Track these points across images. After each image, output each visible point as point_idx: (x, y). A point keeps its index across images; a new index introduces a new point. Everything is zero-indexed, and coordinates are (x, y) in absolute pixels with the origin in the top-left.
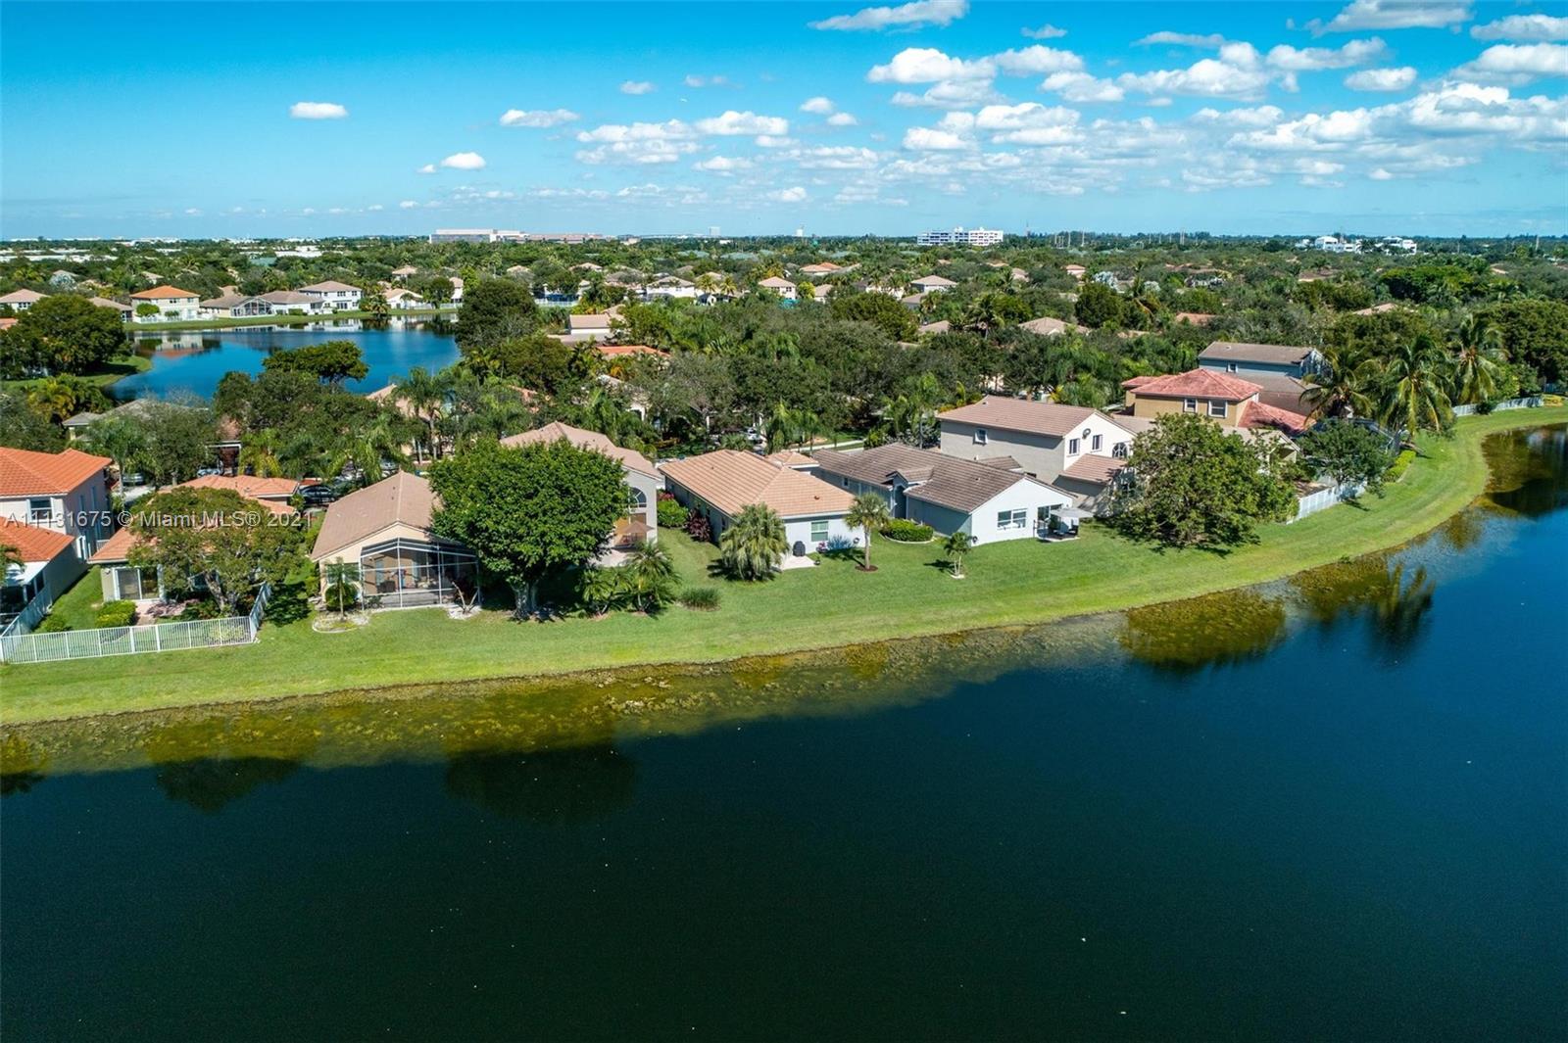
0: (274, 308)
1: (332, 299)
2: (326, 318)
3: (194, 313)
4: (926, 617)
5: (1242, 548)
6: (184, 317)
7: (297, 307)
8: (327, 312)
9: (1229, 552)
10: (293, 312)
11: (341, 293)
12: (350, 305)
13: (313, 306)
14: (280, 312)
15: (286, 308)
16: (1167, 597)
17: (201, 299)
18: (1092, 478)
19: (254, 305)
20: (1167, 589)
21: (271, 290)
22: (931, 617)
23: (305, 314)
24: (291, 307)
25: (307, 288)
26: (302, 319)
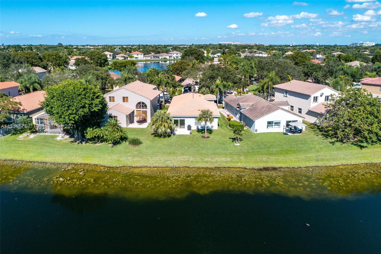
0: (160, 57)
1: (175, 55)
2: (172, 60)
3: (142, 58)
4: (206, 159)
5: (374, 146)
6: (139, 59)
7: (166, 57)
8: (173, 58)
9: (366, 147)
10: (164, 58)
11: (177, 54)
12: (179, 57)
13: (170, 57)
14: (162, 58)
15: (163, 57)
16: (320, 164)
17: (144, 55)
18: (319, 112)
19: (155, 56)
20: (322, 160)
21: (161, 53)
22: (209, 159)
23: (167, 59)
24: (164, 57)
25: (170, 53)
26: (166, 60)
